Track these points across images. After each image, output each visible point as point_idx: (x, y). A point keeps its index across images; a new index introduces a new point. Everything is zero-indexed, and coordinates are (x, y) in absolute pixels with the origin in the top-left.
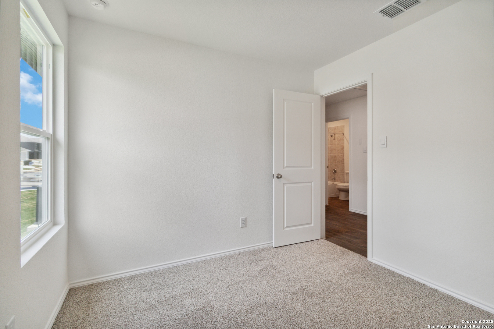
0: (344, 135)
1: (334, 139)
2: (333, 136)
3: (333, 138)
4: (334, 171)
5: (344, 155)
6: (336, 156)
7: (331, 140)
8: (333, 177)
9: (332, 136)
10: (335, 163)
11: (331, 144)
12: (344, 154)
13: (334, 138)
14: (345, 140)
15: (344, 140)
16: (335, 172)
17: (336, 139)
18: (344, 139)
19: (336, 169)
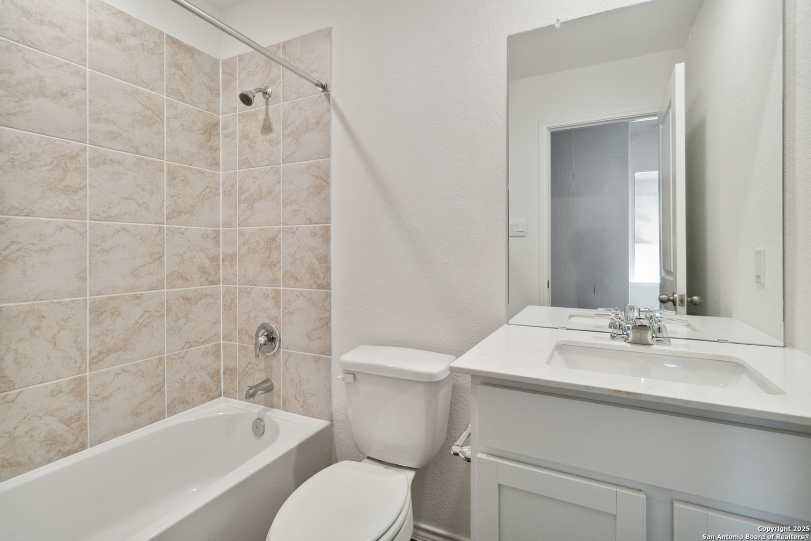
0: (328, 97)
1: (267, 128)
2: (258, 99)
3: (260, 125)
4: (262, 340)
5: (327, 230)
6: (274, 239)
7: (245, 137)
8: (258, 378)
9: (246, 100)
10: (273, 281)
11: (245, 163)
12: (328, 220)
13: (267, 118)
14: (336, 128)
15: (326, 129)
16: (271, 339)
17: (277, 127)
18: (329, 122)
19: (276, 319)
